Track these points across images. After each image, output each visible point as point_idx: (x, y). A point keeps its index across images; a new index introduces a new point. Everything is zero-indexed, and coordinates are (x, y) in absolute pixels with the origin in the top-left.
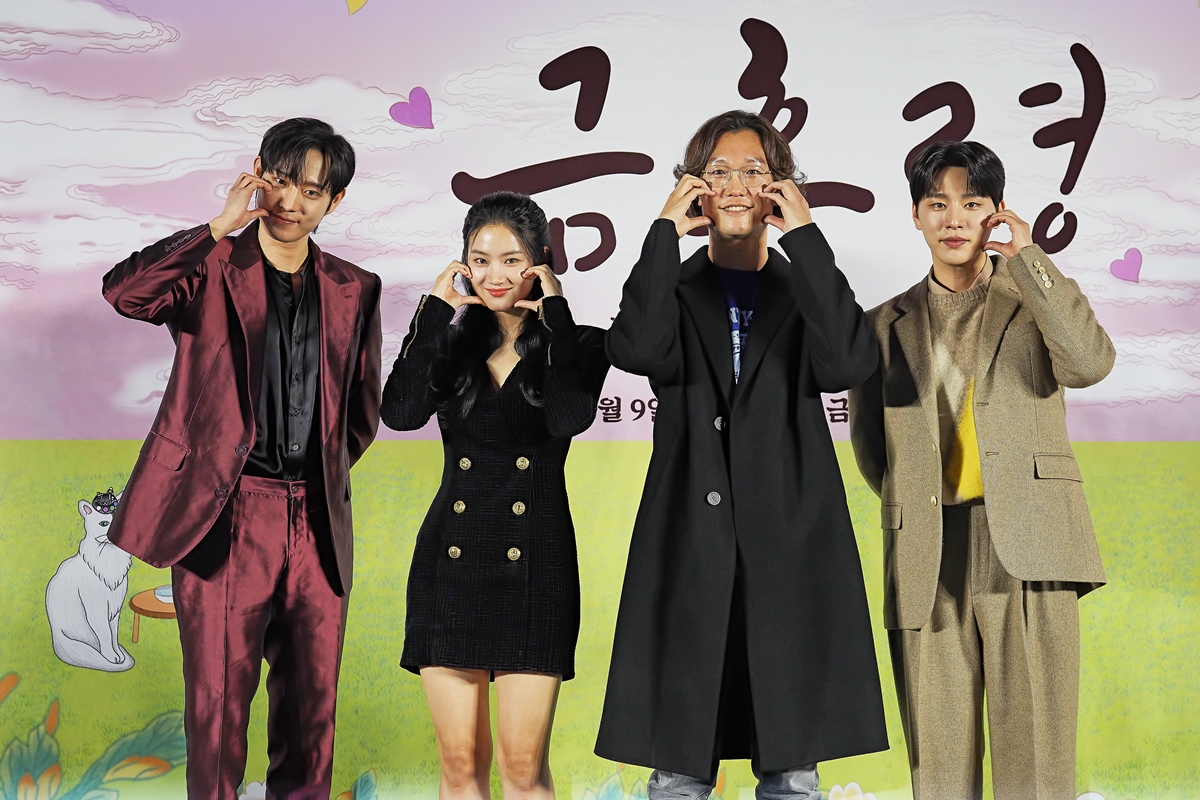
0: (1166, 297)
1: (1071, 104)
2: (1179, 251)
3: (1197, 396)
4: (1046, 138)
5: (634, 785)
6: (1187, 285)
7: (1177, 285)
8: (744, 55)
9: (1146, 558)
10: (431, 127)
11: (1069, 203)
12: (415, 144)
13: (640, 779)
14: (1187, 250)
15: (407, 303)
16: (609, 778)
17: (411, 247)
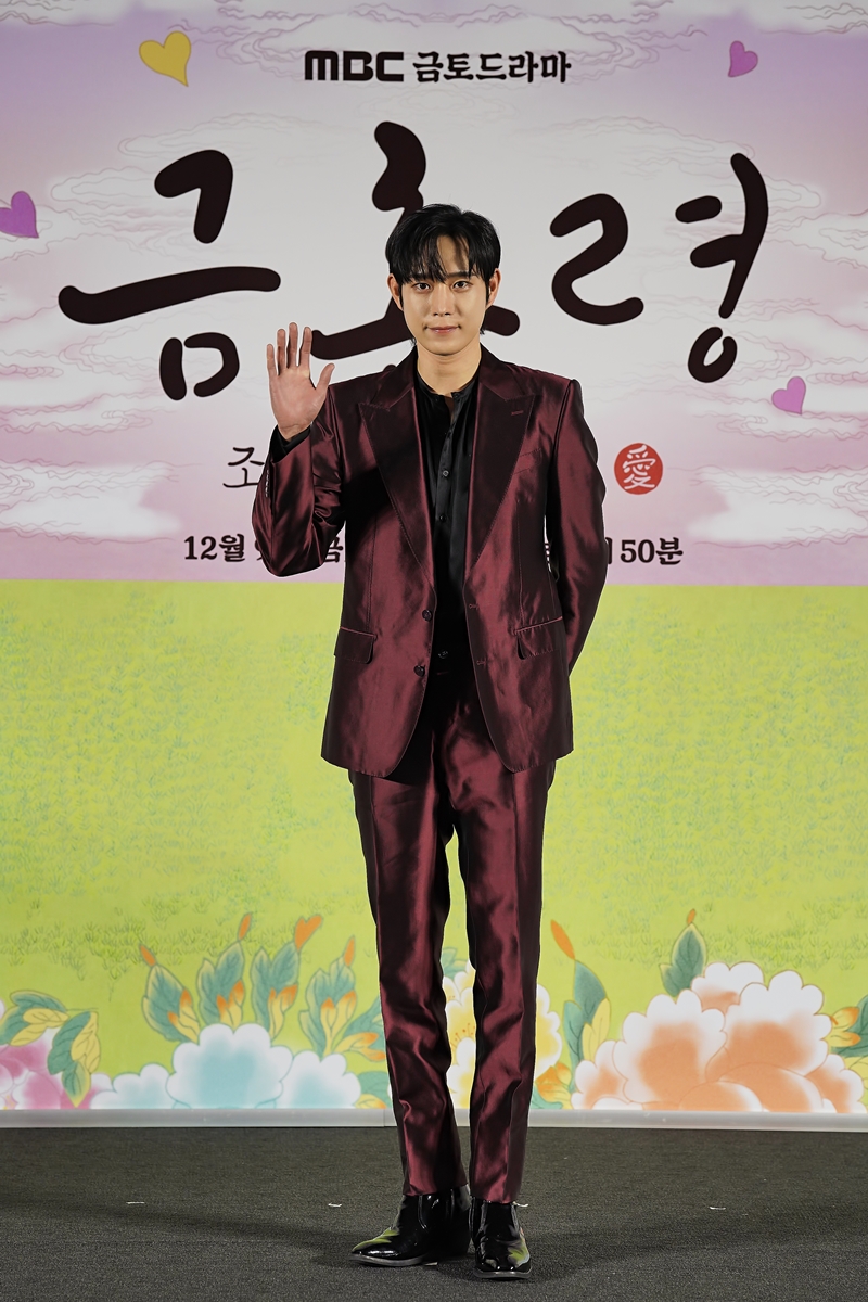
0: (831, 430)
1: (731, 221)
2: (845, 381)
3: (862, 537)
4: (704, 256)
5: (256, 955)
6: (853, 417)
7: (844, 416)
8: (378, 163)
9: (807, 711)
10: (36, 235)
11: (729, 327)
12: (17, 255)
13: (262, 948)
14: (854, 379)
15: (10, 429)
16: (229, 947)
17: (14, 368)
